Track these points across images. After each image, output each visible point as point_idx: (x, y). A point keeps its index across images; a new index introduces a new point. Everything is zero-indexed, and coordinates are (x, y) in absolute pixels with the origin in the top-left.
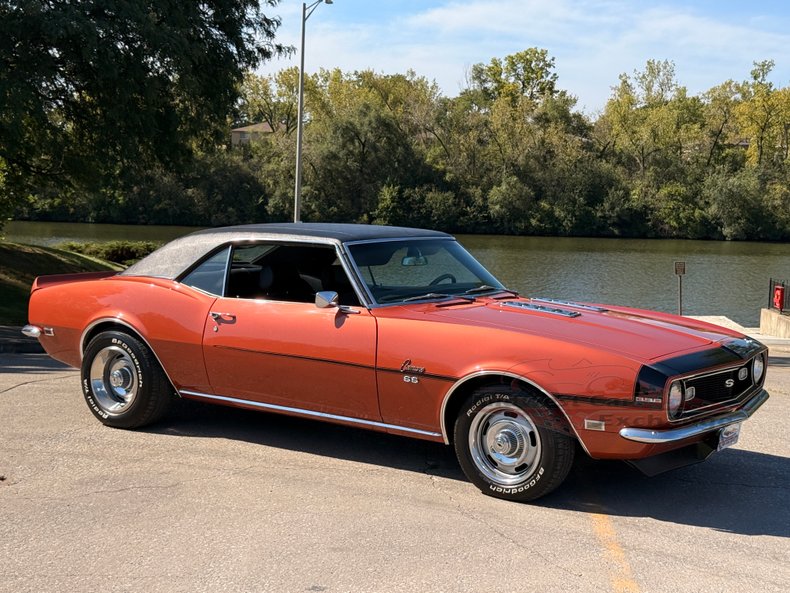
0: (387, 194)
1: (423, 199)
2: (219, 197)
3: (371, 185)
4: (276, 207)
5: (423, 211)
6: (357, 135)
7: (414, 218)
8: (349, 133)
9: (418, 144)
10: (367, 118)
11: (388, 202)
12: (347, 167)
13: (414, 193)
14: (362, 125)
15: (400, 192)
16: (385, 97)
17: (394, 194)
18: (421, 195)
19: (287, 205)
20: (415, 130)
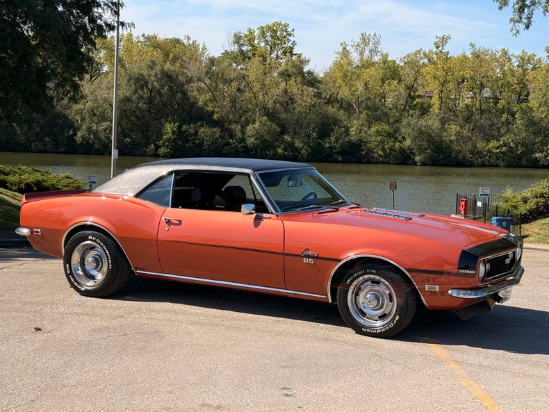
0: (169, 128)
1: (196, 133)
2: (38, 129)
3: (157, 122)
4: (83, 137)
5: (197, 142)
6: (146, 83)
7: (190, 147)
8: (140, 82)
9: (192, 91)
10: (154, 71)
11: (170, 135)
12: (138, 108)
13: (190, 128)
14: (149, 76)
15: (179, 127)
16: (166, 55)
17: (175, 129)
18: (195, 130)
19: (92, 136)
20: (190, 80)
